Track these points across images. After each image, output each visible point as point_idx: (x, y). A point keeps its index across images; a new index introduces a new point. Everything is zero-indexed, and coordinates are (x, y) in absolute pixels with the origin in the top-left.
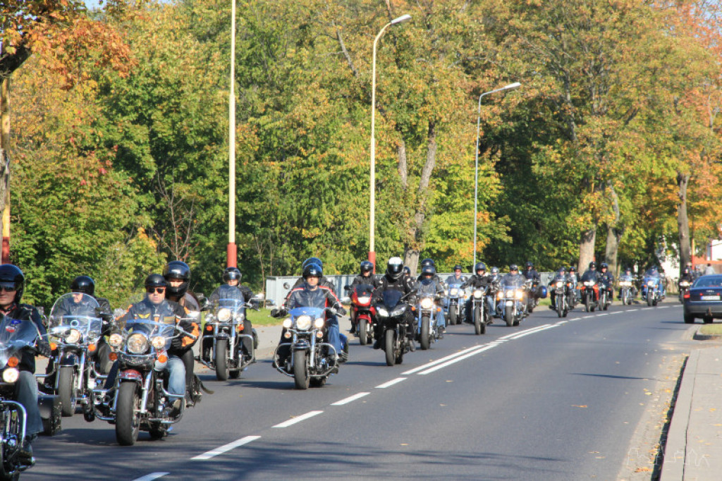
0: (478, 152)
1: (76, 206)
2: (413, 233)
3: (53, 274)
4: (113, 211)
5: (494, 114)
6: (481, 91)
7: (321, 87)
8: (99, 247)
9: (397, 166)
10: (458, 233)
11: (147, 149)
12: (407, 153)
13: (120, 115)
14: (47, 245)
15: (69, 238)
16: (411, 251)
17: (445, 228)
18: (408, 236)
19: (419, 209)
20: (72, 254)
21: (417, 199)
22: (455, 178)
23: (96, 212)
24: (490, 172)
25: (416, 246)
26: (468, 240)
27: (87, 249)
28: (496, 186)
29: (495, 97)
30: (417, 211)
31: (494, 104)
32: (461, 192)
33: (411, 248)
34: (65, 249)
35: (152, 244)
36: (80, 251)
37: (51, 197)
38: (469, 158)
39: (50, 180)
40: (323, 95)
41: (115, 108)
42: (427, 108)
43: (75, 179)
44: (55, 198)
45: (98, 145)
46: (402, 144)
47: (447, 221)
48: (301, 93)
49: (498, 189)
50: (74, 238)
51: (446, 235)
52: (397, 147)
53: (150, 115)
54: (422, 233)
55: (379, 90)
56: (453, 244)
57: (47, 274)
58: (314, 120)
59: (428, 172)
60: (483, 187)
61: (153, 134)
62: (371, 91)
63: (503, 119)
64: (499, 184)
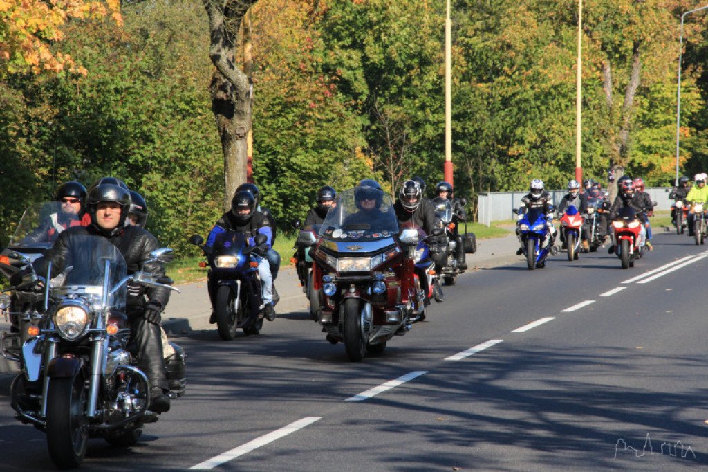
0: (680, 69)
1: (305, 127)
2: (618, 149)
3: (284, 191)
4: (338, 131)
5: (695, 32)
6: (683, 10)
7: (529, 9)
8: (326, 165)
9: (602, 84)
10: (659, 148)
11: (360, 74)
12: (611, 72)
13: (335, 40)
14: (279, 164)
15: (299, 157)
16: (616, 167)
17: (646, 143)
18: (613, 152)
19: (625, 126)
20: (302, 172)
21: (622, 117)
22: (656, 95)
23: (322, 132)
24: (691, 88)
25: (621, 161)
26: (669, 154)
27: (316, 166)
28: (698, 101)
29: (696, 15)
30: (621, 128)
31: (695, 22)
32: (663, 108)
33: (616, 164)
34: (295, 167)
35: (368, 162)
36: (309, 168)
37: (281, 119)
38: (670, 75)
39: (280, 103)
40: (531, 18)
41: (332, 33)
42: (633, 28)
43: (304, 101)
44: (284, 119)
45: (316, 69)
46: (607, 63)
47: (648, 136)
48: (509, 16)
49: (700, 104)
50: (303, 156)
51: (648, 150)
52: (603, 66)
53: (362, 40)
54: (627, 149)
55: (585, 11)
56: (654, 159)
57: (279, 191)
58: (524, 42)
59: (632, 90)
60: (685, 102)
61: (365, 58)
62: (578, 13)
63: (704, 36)
64: (700, 99)
